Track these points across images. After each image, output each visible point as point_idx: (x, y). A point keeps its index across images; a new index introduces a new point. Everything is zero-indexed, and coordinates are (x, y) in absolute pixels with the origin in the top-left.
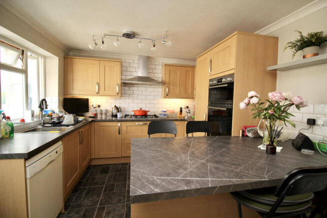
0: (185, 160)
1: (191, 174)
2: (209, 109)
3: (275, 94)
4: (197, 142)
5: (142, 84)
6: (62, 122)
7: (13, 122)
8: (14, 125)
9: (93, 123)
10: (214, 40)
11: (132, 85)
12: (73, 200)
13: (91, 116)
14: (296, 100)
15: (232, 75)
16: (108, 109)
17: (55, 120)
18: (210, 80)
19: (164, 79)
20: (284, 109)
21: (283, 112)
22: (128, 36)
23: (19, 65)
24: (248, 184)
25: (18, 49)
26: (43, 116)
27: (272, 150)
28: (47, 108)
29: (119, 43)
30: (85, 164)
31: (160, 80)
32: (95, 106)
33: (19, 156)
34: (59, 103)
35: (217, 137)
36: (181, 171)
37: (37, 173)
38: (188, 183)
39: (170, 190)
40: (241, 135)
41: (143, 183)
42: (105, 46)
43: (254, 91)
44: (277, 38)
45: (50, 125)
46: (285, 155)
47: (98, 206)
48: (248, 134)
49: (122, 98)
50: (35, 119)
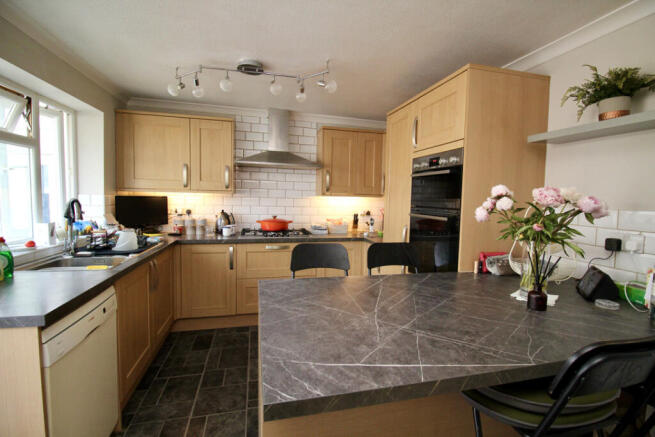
0: (370, 326)
1: (384, 355)
2: (412, 218)
3: (545, 193)
4: (391, 287)
5: (277, 168)
6: (114, 245)
7: (11, 247)
8: (14, 255)
9: (178, 248)
10: (423, 81)
11: (257, 170)
12: (140, 406)
13: (173, 232)
14: (586, 204)
15: (458, 152)
16: (207, 217)
17: (99, 242)
18: (414, 160)
19: (321, 157)
20: (563, 220)
21: (561, 226)
22: (249, 69)
23: (22, 128)
24: (497, 373)
25: (19, 94)
26: (74, 234)
27: (538, 303)
28: (81, 218)
29: (229, 83)
30: (161, 330)
31: (314, 158)
32: (180, 212)
33: (26, 322)
34: (106, 206)
35: (430, 275)
36: (363, 348)
37: (66, 355)
38: (378, 374)
39: (345, 390)
40: (476, 271)
41: (288, 378)
42: (202, 90)
43: (503, 184)
44: (547, 79)
45: (89, 253)
46: (564, 312)
47: (191, 417)
48: (490, 269)
49: (237, 195)
50: (58, 242)
